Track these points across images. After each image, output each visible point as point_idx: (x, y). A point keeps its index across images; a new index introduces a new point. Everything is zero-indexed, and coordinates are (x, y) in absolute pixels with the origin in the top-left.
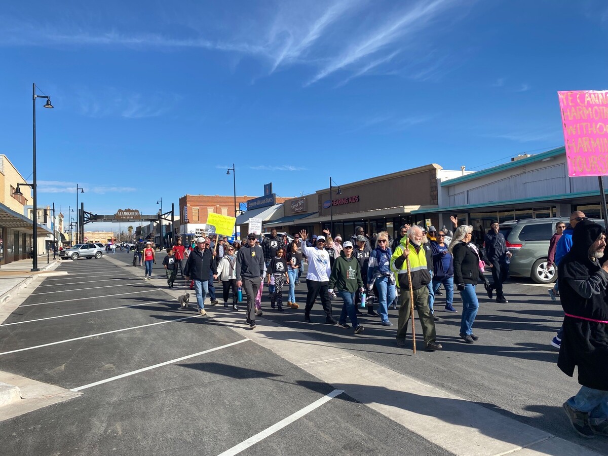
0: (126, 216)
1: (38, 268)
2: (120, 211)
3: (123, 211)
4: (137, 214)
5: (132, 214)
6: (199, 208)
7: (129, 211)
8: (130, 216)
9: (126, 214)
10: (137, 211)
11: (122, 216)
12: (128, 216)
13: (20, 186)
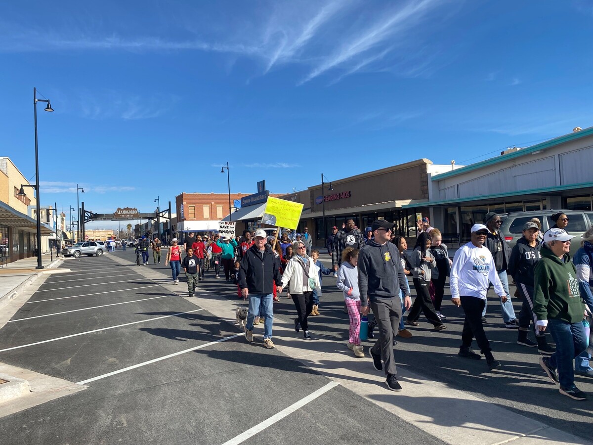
0: (125, 215)
1: (42, 265)
2: (119, 209)
3: (122, 210)
4: (135, 212)
5: (131, 212)
6: (195, 205)
7: (127, 209)
8: (129, 214)
9: (125, 212)
10: (135, 209)
11: (122, 215)
12: (127, 214)
13: (23, 188)
